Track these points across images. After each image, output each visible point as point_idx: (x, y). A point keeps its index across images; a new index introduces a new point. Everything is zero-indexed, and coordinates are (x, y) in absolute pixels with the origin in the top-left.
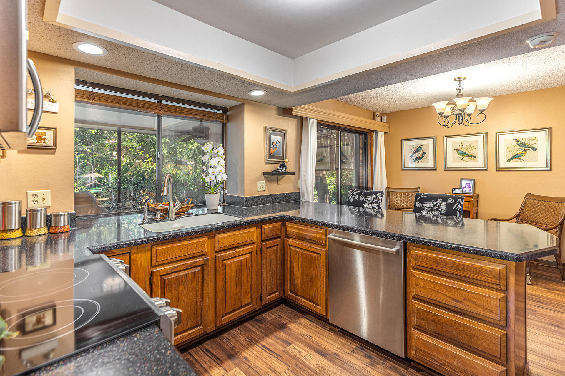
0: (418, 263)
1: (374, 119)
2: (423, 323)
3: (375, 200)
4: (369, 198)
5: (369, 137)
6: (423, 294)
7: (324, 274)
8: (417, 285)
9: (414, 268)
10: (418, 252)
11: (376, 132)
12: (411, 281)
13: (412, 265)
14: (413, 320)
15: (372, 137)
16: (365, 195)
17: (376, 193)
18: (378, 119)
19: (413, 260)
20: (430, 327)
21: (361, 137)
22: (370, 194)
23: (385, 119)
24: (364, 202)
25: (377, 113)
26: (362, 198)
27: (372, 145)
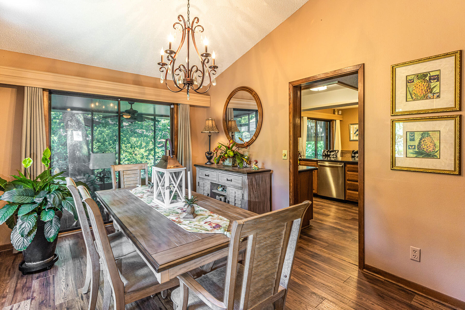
0: (349, 169)
1: (334, 113)
2: (350, 187)
3: (335, 154)
4: (332, 153)
5: (331, 123)
6: (350, 178)
7: (316, 178)
8: (348, 176)
9: (347, 171)
10: (348, 166)
11: (335, 120)
12: (347, 175)
13: (347, 170)
14: (347, 187)
15: (333, 123)
16: (330, 152)
17: (335, 151)
18: (336, 113)
19: (347, 169)
20: (352, 188)
21: (327, 123)
22: (333, 151)
23: (340, 112)
24: (330, 155)
25: (336, 110)
26: (329, 153)
27: (333, 127)
